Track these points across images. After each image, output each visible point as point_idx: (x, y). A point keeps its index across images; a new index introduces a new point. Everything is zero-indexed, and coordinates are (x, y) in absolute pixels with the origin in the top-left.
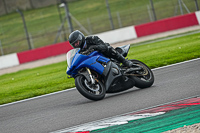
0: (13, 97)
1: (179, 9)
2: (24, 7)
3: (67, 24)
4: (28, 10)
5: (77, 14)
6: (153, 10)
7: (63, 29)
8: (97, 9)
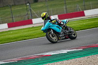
0: (15, 40)
1: (77, 9)
2: (11, 4)
3: (29, 12)
4: (13, 5)
5: (33, 9)
6: (66, 9)
7: (28, 14)
8: (42, 7)
